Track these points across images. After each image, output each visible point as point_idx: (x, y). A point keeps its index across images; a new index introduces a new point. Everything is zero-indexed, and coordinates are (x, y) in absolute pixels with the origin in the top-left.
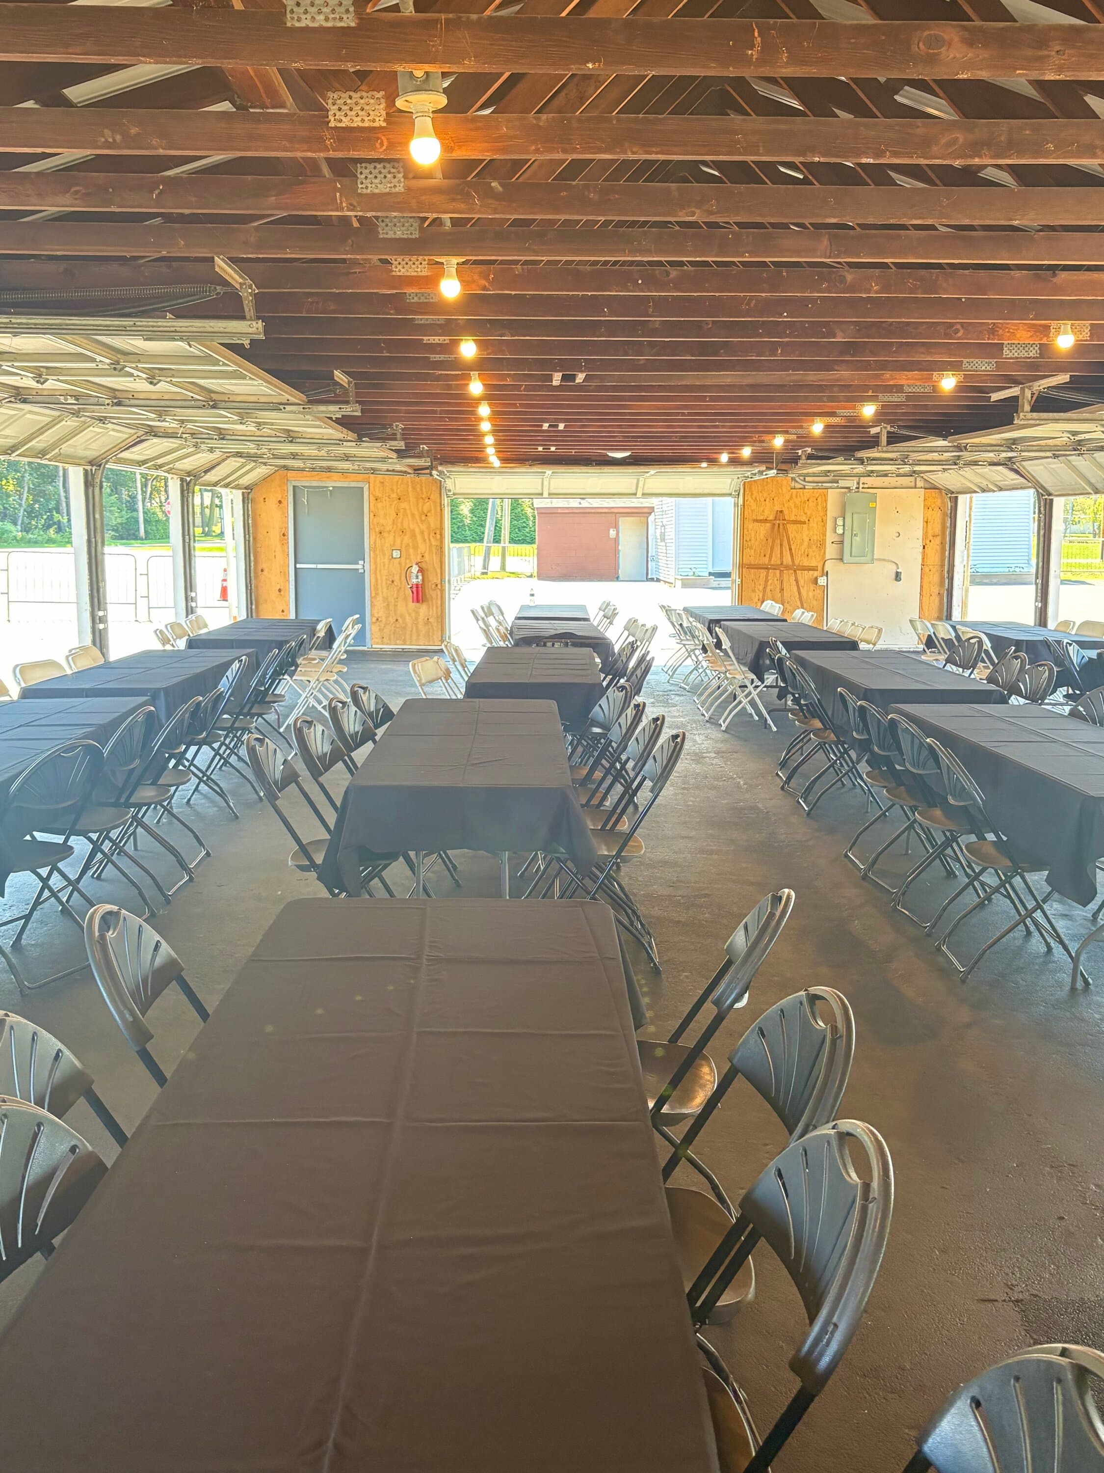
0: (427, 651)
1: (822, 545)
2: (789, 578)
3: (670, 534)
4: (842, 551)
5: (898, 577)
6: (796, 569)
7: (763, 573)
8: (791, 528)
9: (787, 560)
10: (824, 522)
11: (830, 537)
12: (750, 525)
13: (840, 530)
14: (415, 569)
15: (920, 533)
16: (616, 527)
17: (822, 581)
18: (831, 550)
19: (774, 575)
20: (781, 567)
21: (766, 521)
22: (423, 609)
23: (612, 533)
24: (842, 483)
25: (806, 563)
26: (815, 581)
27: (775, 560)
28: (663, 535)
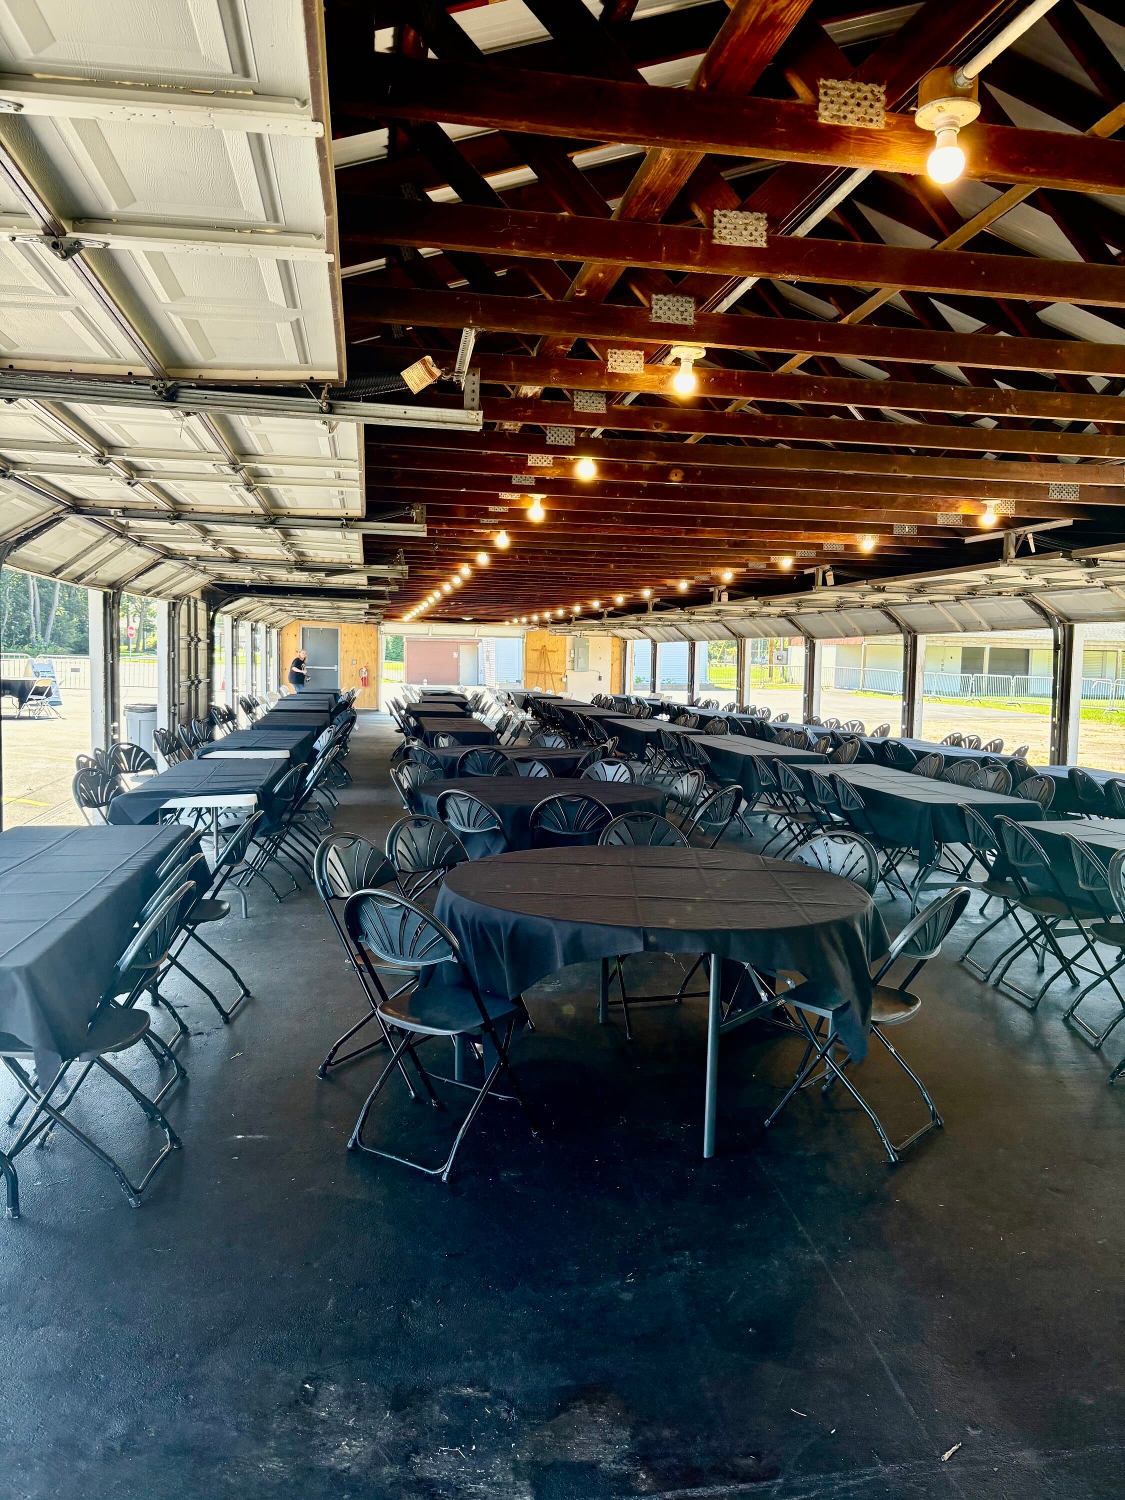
0: (369, 711)
1: (564, 662)
2: (548, 677)
3: (493, 657)
4: (573, 666)
5: (600, 678)
6: (552, 673)
7: (536, 675)
8: (549, 654)
9: (548, 669)
10: (565, 651)
11: (568, 659)
12: (530, 653)
13: (572, 656)
14: (364, 670)
15: (610, 658)
16: (458, 651)
17: (564, 680)
18: (569, 665)
19: (541, 676)
20: (545, 673)
21: (537, 650)
22: (367, 689)
23: (455, 655)
24: (573, 633)
25: (557, 671)
26: (561, 680)
27: (542, 669)
28: (488, 657)
